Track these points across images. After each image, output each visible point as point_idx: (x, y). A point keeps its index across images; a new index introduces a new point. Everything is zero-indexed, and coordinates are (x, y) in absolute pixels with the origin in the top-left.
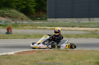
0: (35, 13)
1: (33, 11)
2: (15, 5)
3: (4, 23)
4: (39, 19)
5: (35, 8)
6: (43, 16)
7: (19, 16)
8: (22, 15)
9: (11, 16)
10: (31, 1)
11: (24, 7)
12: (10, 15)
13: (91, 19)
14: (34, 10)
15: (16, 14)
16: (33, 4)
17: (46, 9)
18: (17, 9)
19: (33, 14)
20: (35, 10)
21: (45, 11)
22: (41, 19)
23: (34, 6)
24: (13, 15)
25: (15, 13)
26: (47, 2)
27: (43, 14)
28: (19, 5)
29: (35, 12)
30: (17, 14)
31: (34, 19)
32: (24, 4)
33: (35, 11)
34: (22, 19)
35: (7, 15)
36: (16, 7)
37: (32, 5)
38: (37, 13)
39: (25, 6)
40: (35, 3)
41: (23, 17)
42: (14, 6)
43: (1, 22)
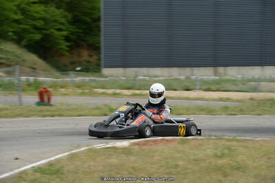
0: (67, 54)
1: (62, 49)
2: (13, 32)
4: (78, 69)
5: (67, 39)
6: (88, 62)
7: (24, 60)
8: (32, 58)
10: (55, 21)
11: (38, 37)
13: (221, 69)
14: (64, 45)
15: (16, 56)
16: (63, 27)
17: (99, 43)
18: (18, 41)
19: (63, 55)
20: (69, 44)
21: (95, 48)
22: (86, 70)
23: (65, 33)
24: (8, 59)
25: (13, 52)
26: (102, 24)
27: (91, 56)
28: (24, 30)
29: (68, 51)
30: (19, 57)
31: (63, 69)
32: (36, 28)
33: (67, 49)
36: (15, 37)
37: (60, 30)
38: (71, 53)
39: (39, 33)
40: (69, 26)
41: (35, 64)
42: (11, 34)
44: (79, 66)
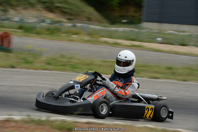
3: (50, 24)
4: (125, 21)
6: (134, 17)
7: (83, 11)
8: (90, 10)
9: (66, 10)
12: (65, 8)
15: (77, 7)
21: (139, 6)
22: (131, 23)
24: (70, 9)
27: (136, 12)
29: (118, 7)
30: (79, 8)
31: (113, 22)
33: (118, 5)
34: (89, 19)
35: (58, 7)
43: (43, 21)
44: (125, 19)
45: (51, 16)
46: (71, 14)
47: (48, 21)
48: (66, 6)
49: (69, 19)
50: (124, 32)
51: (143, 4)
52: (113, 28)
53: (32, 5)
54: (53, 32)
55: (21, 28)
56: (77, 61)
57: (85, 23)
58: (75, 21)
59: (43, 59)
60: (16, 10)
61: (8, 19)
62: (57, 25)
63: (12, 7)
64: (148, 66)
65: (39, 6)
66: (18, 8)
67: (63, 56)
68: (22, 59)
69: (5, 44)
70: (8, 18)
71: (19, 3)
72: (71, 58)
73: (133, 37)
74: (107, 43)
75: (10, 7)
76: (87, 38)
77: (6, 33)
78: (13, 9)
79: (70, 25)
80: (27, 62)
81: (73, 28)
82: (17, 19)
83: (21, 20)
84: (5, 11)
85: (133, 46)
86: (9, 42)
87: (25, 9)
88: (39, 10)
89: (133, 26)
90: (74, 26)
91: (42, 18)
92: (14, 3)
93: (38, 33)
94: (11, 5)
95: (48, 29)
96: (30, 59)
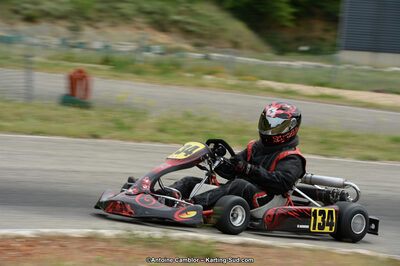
1: (282, 17)
3: (161, 54)
4: (305, 48)
6: (323, 40)
7: (223, 30)
8: (237, 27)
9: (192, 28)
12: (189, 23)
15: (213, 22)
17: (338, 12)
19: (283, 27)
20: (293, 10)
21: (333, 19)
22: (315, 52)
24: (200, 26)
27: (326, 31)
29: (292, 20)
30: (216, 24)
31: (282, 50)
33: (292, 17)
34: (236, 45)
35: (175, 23)
43: (148, 49)
44: (305, 45)
45: (162, 38)
46: (200, 36)
47: (157, 48)
48: (191, 20)
49: (197, 45)
50: (304, 69)
51: (340, 15)
52: (282, 62)
53: (126, 18)
54: (167, 68)
55: (106, 61)
56: (215, 126)
57: (227, 53)
58: (208, 48)
59: (151, 121)
60: (97, 28)
61: (80, 45)
62: (173, 56)
63: (89, 22)
64: (354, 136)
65: (140, 20)
66: (100, 25)
67: (188, 116)
68: (111, 121)
69: (79, 92)
70: (81, 43)
71: (103, 14)
72: (203, 119)
73: (324, 80)
74: (270, 90)
75: (84, 22)
76: (232, 81)
77: (80, 71)
78: (91, 26)
79: (198, 55)
80: (121, 126)
81: (206, 62)
82: (97, 45)
83: (107, 47)
84: (75, 30)
85: (323, 96)
86: (87, 89)
87: (114, 25)
88: (139, 28)
89: (320, 57)
90: (207, 58)
91: (146, 43)
92: (92, 14)
93: (139, 72)
94: (88, 19)
95: (158, 65)
96: (127, 121)
